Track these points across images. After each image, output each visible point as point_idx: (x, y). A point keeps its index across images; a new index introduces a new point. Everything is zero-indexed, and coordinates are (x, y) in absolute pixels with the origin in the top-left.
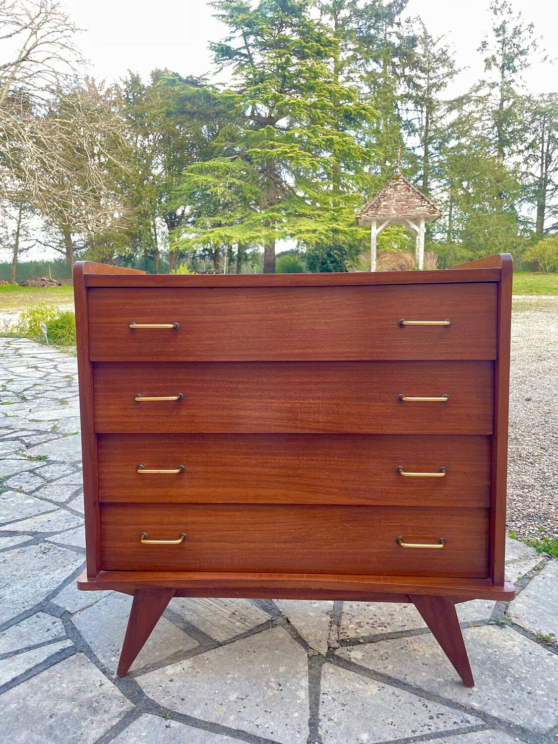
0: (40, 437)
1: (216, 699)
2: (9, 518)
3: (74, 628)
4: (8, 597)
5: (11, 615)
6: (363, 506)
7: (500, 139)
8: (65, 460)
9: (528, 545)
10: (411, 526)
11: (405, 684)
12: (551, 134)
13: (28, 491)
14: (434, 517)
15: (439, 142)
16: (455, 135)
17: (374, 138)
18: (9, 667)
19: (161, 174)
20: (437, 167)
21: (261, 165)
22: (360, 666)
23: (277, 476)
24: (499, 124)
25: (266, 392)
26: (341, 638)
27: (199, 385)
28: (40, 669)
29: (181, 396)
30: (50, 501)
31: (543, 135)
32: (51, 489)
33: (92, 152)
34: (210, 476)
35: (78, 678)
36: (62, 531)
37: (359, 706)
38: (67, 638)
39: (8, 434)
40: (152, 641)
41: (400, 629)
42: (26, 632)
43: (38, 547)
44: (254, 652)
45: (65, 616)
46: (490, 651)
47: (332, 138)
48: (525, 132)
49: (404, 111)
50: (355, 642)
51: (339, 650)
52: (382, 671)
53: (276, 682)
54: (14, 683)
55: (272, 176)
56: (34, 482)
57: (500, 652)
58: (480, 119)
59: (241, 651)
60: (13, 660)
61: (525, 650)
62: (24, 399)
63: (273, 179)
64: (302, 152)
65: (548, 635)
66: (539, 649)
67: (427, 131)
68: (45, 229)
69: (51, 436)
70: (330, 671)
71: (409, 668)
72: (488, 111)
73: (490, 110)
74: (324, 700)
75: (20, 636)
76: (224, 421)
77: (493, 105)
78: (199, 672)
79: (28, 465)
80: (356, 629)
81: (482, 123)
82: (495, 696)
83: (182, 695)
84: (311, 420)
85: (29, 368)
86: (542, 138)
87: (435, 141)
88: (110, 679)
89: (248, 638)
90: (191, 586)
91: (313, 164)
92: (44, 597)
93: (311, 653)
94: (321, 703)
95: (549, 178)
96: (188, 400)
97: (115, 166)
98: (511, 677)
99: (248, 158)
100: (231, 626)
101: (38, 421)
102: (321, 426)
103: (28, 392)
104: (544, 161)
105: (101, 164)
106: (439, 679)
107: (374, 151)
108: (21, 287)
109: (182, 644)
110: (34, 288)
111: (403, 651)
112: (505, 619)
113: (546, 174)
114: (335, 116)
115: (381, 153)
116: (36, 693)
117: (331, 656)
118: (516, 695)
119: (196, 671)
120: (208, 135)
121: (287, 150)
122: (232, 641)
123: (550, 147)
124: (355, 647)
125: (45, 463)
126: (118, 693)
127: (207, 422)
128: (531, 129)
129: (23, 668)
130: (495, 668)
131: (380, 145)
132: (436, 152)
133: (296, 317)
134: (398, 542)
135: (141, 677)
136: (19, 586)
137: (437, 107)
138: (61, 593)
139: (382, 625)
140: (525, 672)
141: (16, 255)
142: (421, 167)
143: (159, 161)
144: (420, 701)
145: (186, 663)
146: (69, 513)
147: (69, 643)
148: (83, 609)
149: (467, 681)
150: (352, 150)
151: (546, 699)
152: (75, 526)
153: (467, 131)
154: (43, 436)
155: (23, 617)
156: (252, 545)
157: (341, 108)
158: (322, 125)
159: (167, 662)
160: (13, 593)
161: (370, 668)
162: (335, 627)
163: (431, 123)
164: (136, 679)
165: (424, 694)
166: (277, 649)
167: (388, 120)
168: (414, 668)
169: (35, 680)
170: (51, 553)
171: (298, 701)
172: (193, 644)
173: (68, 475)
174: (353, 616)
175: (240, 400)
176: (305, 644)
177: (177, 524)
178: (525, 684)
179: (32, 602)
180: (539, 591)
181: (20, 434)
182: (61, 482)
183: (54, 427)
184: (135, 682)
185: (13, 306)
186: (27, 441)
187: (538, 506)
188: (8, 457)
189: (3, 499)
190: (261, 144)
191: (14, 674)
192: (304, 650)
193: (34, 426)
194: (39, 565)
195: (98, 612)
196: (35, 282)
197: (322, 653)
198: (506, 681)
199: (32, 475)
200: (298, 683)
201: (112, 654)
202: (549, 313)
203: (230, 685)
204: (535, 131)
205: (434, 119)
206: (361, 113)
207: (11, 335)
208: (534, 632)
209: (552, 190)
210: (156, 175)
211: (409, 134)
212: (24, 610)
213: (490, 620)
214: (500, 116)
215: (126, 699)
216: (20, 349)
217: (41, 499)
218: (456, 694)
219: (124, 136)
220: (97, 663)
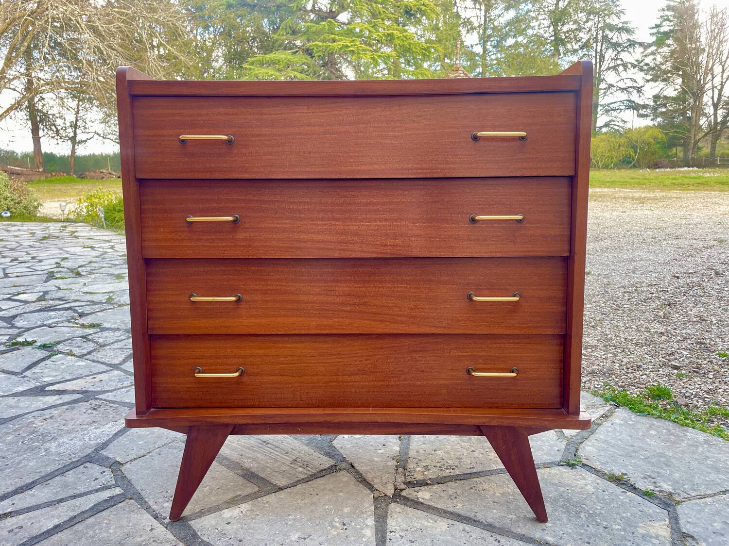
0: (94, 307)
1: (276, 539)
2: (59, 379)
3: (124, 477)
4: (53, 450)
5: (56, 466)
6: (433, 334)
7: (556, 38)
8: (119, 327)
9: (595, 395)
10: (482, 356)
11: (475, 521)
12: (604, 34)
13: (80, 354)
14: (507, 345)
15: (497, 40)
16: (512, 34)
17: (434, 35)
18: (52, 515)
19: (221, 67)
20: (495, 65)
21: (323, 58)
22: (429, 505)
23: (342, 304)
24: (555, 23)
25: (329, 213)
26: (408, 480)
27: (257, 205)
28: (86, 516)
29: (237, 217)
30: (102, 363)
31: (597, 35)
32: (103, 353)
33: (151, 44)
34: (270, 305)
35: (127, 524)
36: (114, 390)
37: (429, 543)
38: (116, 486)
39: (60, 305)
40: (208, 488)
41: (469, 471)
42: (72, 482)
43: (88, 404)
44: (317, 495)
45: (115, 466)
46: (562, 489)
47: (393, 33)
48: (580, 32)
49: (463, 9)
50: (423, 484)
51: (406, 491)
52: (451, 509)
53: (340, 522)
54: (56, 530)
55: (332, 70)
56: (86, 346)
57: (572, 490)
58: (537, 19)
59: (303, 494)
60: (57, 508)
61: (598, 488)
62: (79, 274)
63: (334, 74)
64: (363, 46)
65: (620, 474)
66: (612, 487)
67: (485, 29)
68: (104, 121)
69: (105, 306)
70: (397, 510)
71: (479, 506)
72: (544, 11)
73: (546, 10)
74: (391, 538)
75: (66, 486)
76: (284, 245)
77: (550, 5)
78: (258, 515)
79: (80, 332)
80: (423, 472)
81: (538, 23)
82: (570, 531)
83: (239, 537)
84: (378, 243)
85: (84, 248)
86: (596, 38)
87: (492, 39)
88: (162, 524)
89: (310, 482)
90: (249, 421)
91: (373, 59)
92: (93, 449)
93: (377, 494)
94: (388, 540)
95: (602, 77)
96: (245, 223)
97: (174, 58)
98: (585, 513)
99: (309, 52)
100: (293, 472)
101: (92, 293)
102: (388, 250)
103: (84, 268)
104: (598, 61)
105: (160, 57)
106: (510, 516)
107: (433, 47)
108: (80, 179)
109: (241, 489)
110: (93, 180)
111: (473, 491)
112: (576, 461)
113: (599, 73)
114: (395, 11)
115: (440, 49)
116: (80, 539)
117: (397, 496)
118: (592, 529)
119: (255, 513)
120: (269, 29)
121: (348, 44)
122: (294, 485)
123: (604, 47)
124: (423, 488)
125: (99, 330)
126: (171, 537)
127: (265, 246)
128: (585, 29)
129: (66, 516)
130: (568, 505)
131: (439, 41)
132: (494, 50)
133: (362, 130)
134: (469, 372)
135: (196, 521)
136: (66, 440)
137: (495, 6)
138: (111, 445)
139: (450, 467)
140: (599, 508)
141: (74, 146)
142: (479, 64)
143: (220, 54)
144: (492, 536)
145: (245, 507)
146: (122, 374)
147: (118, 491)
148: (134, 459)
149: (541, 516)
150: (412, 45)
151: (623, 533)
152: (129, 384)
153: (524, 30)
154: (97, 306)
155: (69, 468)
156: (315, 379)
157: (402, 3)
158: (383, 20)
159: (224, 507)
160: (59, 446)
161: (439, 507)
162: (401, 470)
163: (489, 21)
164: (189, 522)
165: (495, 530)
166: (341, 491)
167: (447, 17)
168: (484, 506)
169: (79, 527)
170: (102, 409)
171: (364, 539)
172: (251, 489)
173: (122, 340)
174: (420, 460)
175: (302, 223)
176: (370, 487)
177: (234, 357)
178: (600, 519)
179: (80, 454)
180: (609, 436)
181: (73, 304)
182: (116, 346)
183: (110, 298)
184: (190, 526)
185: (70, 196)
186: (80, 311)
187: (602, 364)
188: (60, 325)
189: (53, 361)
190: (322, 38)
191: (57, 522)
192: (369, 492)
193: (89, 297)
194: (88, 420)
195: (151, 461)
196: (94, 174)
197: (388, 494)
198: (580, 517)
199: (84, 340)
200: (364, 523)
201: (165, 500)
202: (603, 202)
203: (291, 525)
204: (589, 31)
205: (492, 18)
206: (421, 9)
207: (68, 220)
208: (606, 472)
209: (605, 89)
210: (217, 68)
211: (468, 32)
212: (70, 461)
213: (561, 461)
214: (555, 16)
215: (179, 542)
216: (76, 231)
217: (94, 361)
218: (529, 529)
219: (183, 27)
220: (148, 509)
